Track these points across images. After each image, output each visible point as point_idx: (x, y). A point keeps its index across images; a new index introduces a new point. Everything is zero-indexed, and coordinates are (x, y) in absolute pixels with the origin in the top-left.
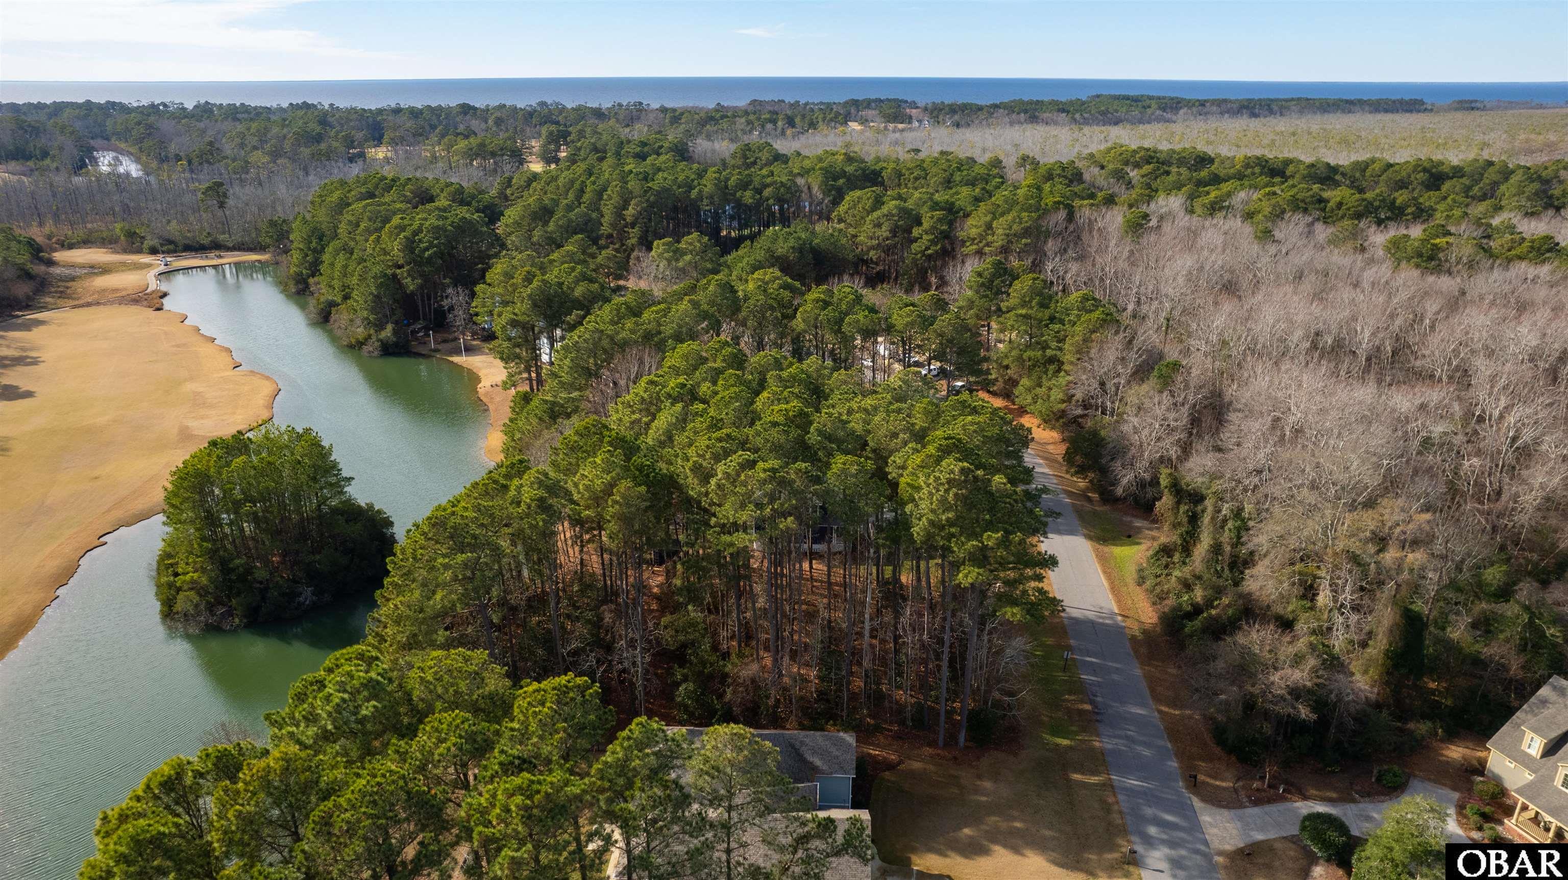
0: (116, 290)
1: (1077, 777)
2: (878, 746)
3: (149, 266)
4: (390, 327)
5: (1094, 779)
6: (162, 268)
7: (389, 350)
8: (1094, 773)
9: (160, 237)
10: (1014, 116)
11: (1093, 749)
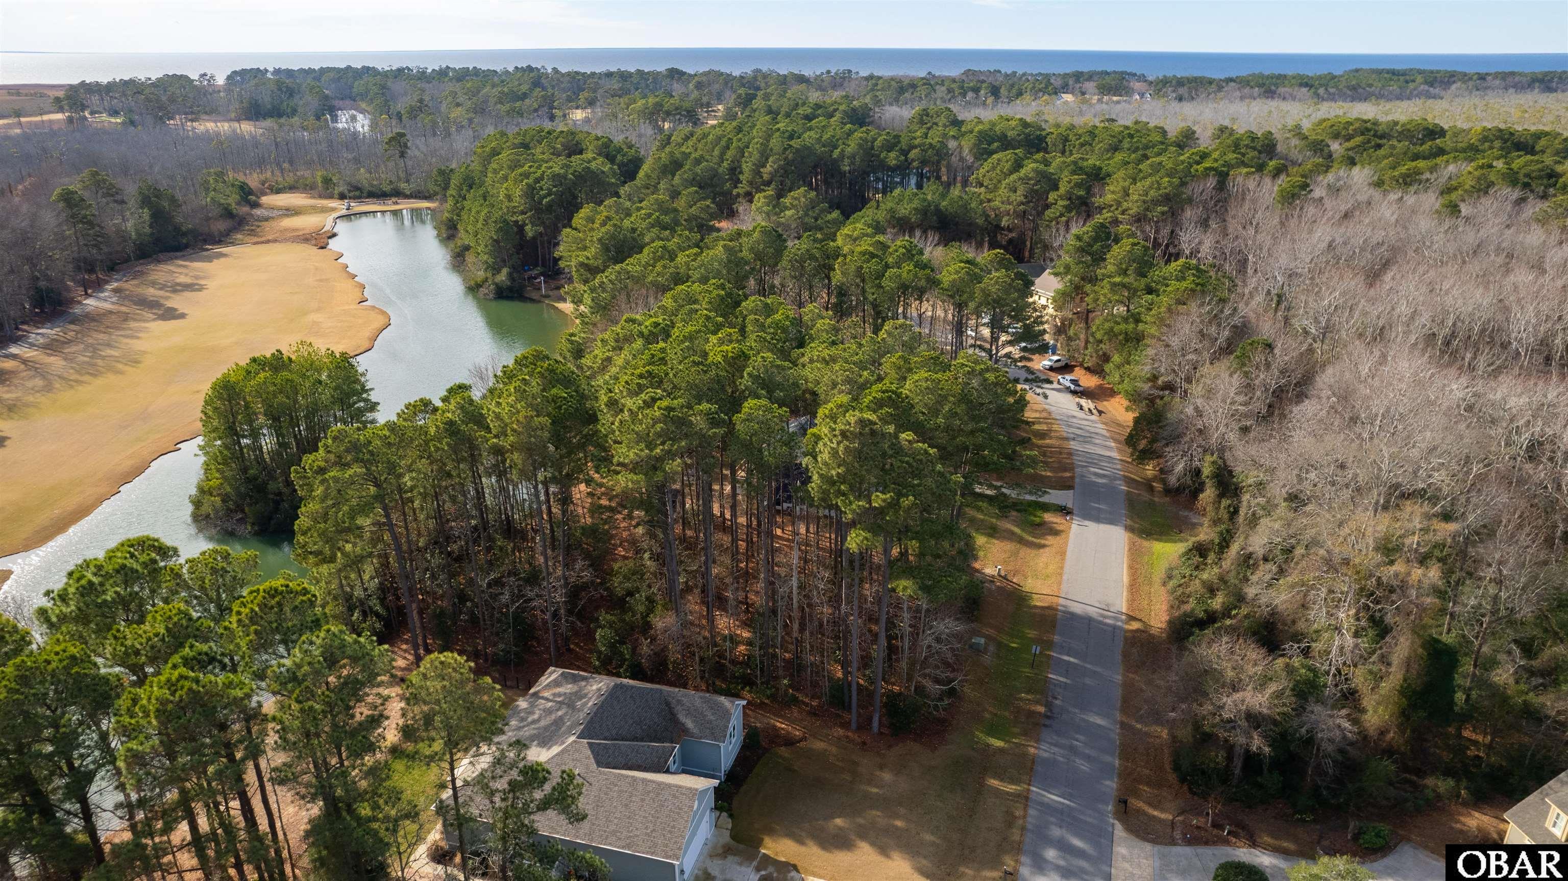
0: (297, 230)
1: (994, 782)
2: (788, 719)
3: (333, 210)
4: (505, 271)
5: (1011, 788)
6: (344, 212)
7: (503, 294)
8: (1012, 781)
9: (349, 184)
10: (1247, 90)
11: (1025, 755)
